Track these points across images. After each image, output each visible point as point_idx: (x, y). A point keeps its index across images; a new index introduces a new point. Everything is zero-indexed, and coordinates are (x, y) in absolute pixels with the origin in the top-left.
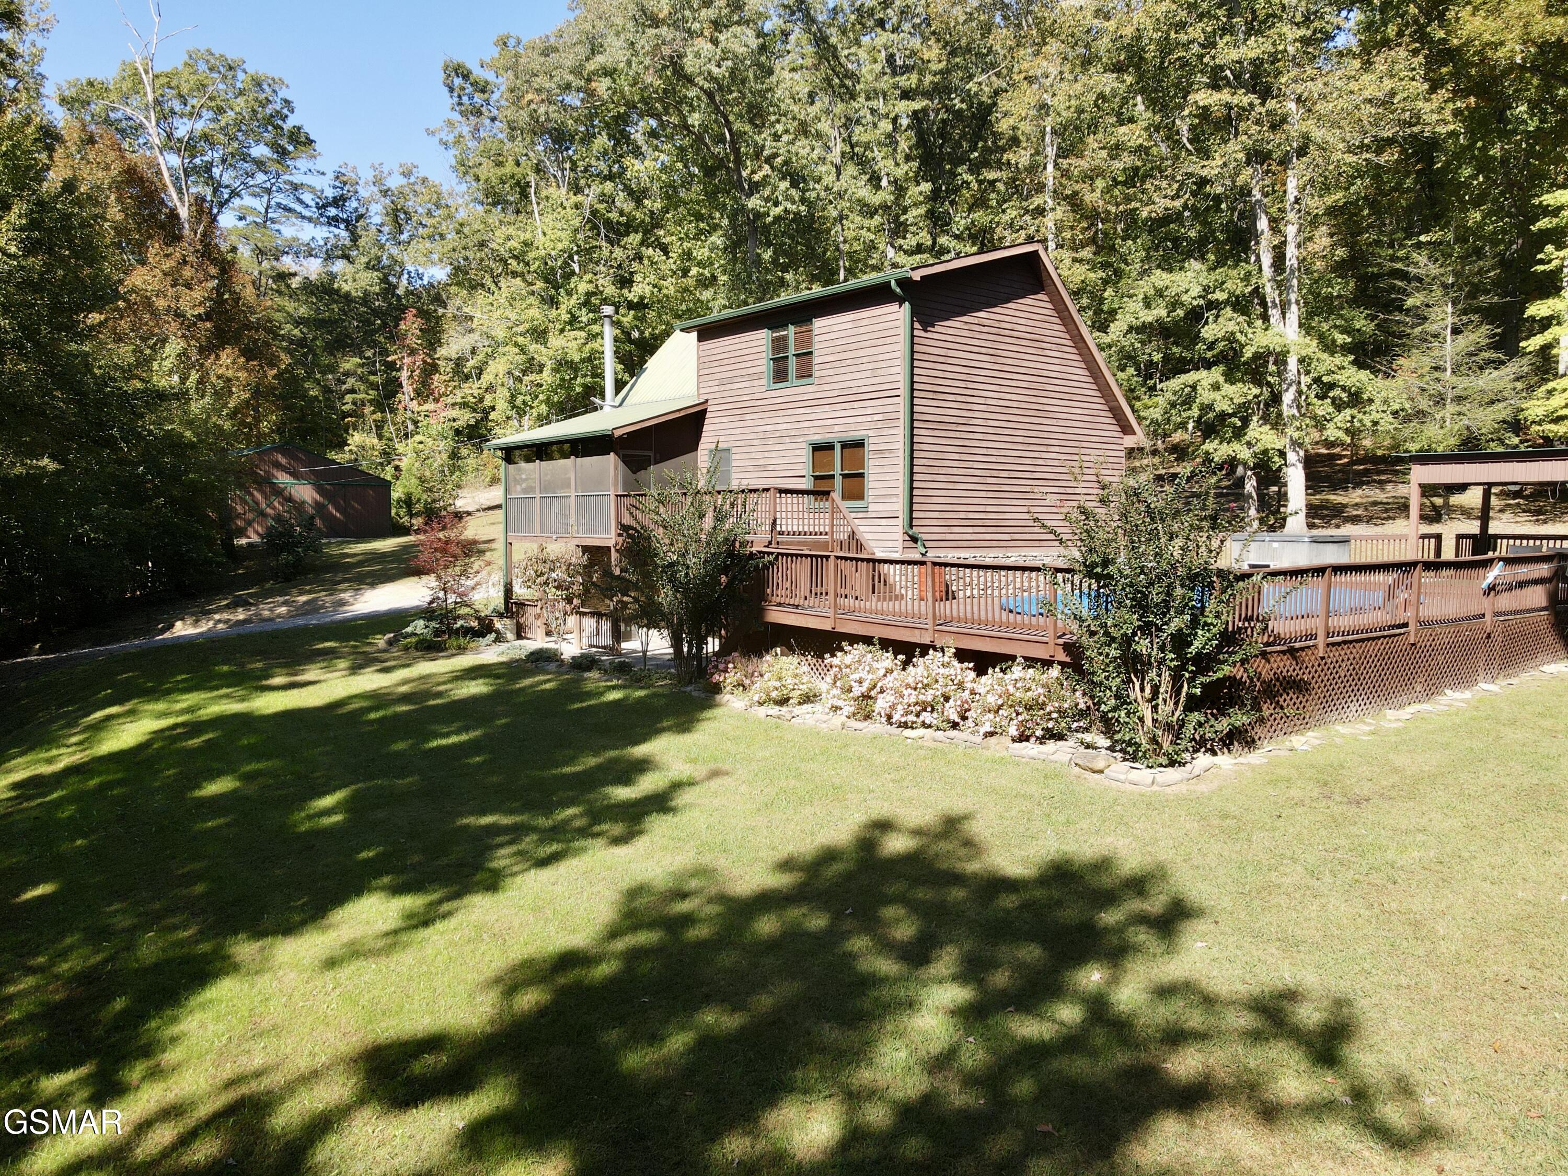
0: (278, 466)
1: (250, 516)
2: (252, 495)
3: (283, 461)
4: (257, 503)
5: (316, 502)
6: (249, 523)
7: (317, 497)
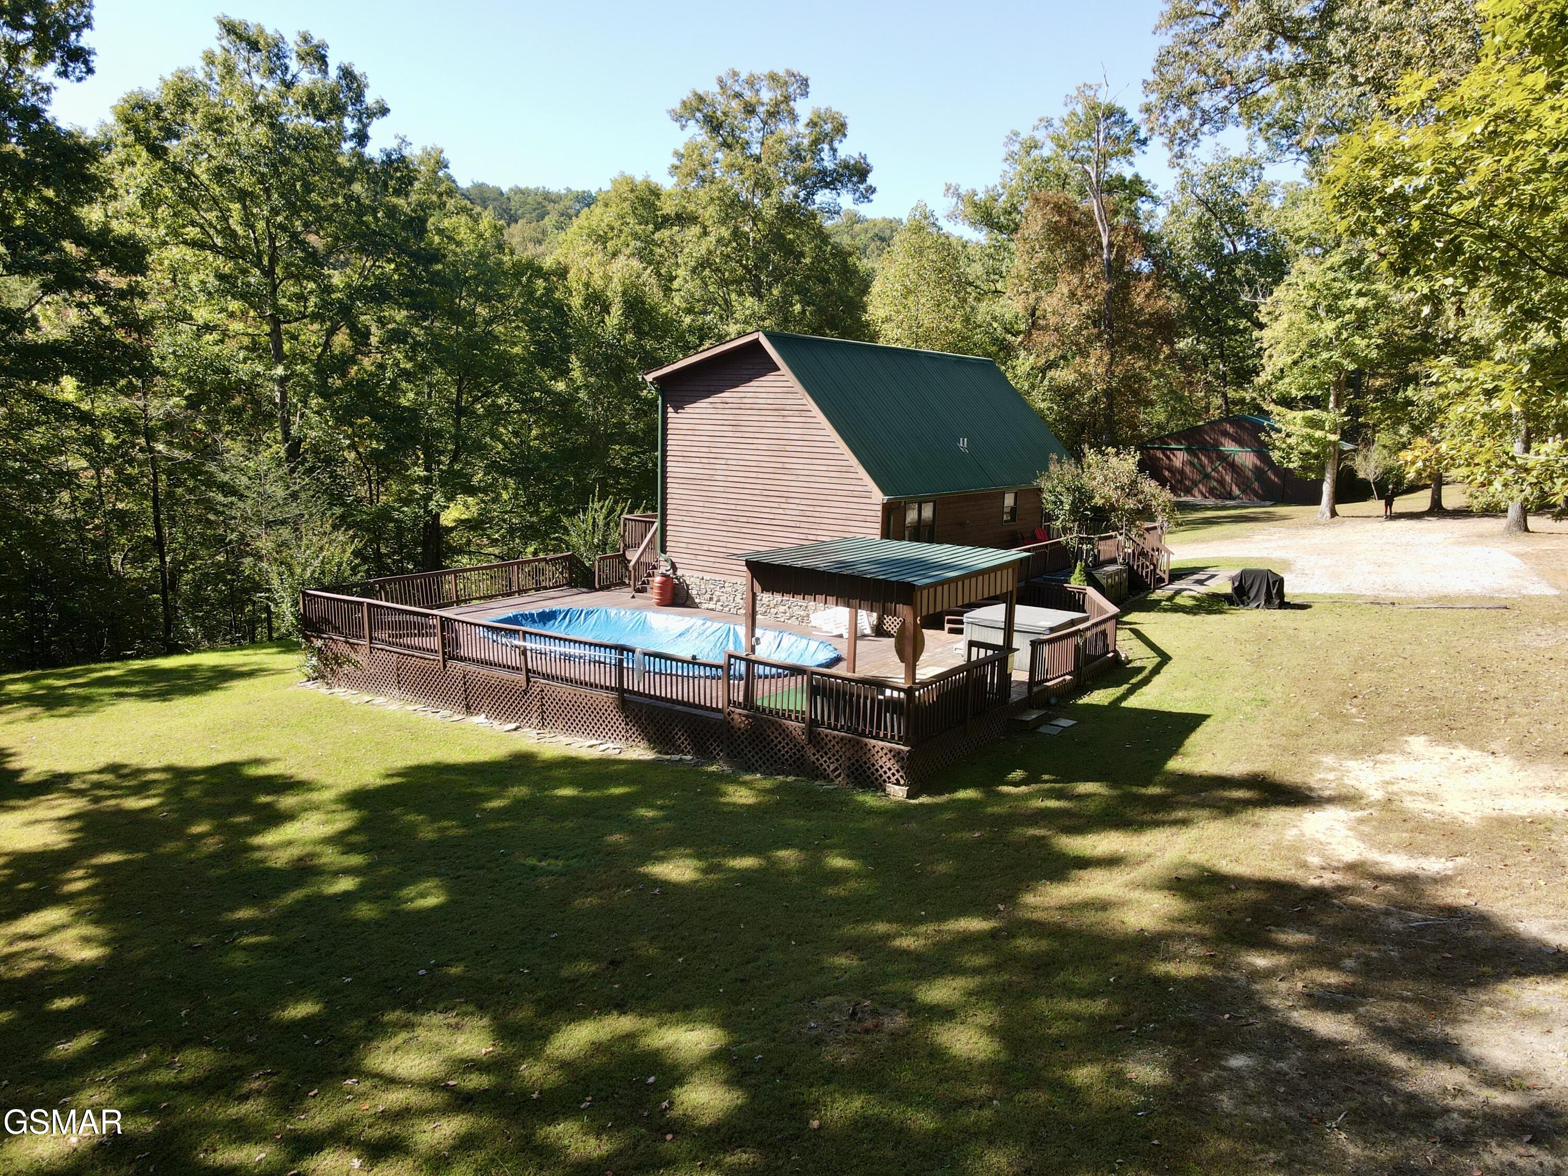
0: (1225, 434)
1: (1197, 477)
2: (1199, 459)
3: (1231, 431)
4: (1203, 467)
5: (1255, 466)
6: (1195, 484)
7: (1258, 463)
